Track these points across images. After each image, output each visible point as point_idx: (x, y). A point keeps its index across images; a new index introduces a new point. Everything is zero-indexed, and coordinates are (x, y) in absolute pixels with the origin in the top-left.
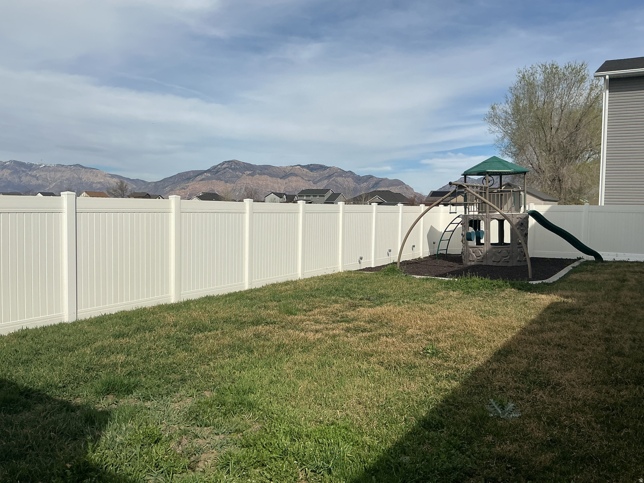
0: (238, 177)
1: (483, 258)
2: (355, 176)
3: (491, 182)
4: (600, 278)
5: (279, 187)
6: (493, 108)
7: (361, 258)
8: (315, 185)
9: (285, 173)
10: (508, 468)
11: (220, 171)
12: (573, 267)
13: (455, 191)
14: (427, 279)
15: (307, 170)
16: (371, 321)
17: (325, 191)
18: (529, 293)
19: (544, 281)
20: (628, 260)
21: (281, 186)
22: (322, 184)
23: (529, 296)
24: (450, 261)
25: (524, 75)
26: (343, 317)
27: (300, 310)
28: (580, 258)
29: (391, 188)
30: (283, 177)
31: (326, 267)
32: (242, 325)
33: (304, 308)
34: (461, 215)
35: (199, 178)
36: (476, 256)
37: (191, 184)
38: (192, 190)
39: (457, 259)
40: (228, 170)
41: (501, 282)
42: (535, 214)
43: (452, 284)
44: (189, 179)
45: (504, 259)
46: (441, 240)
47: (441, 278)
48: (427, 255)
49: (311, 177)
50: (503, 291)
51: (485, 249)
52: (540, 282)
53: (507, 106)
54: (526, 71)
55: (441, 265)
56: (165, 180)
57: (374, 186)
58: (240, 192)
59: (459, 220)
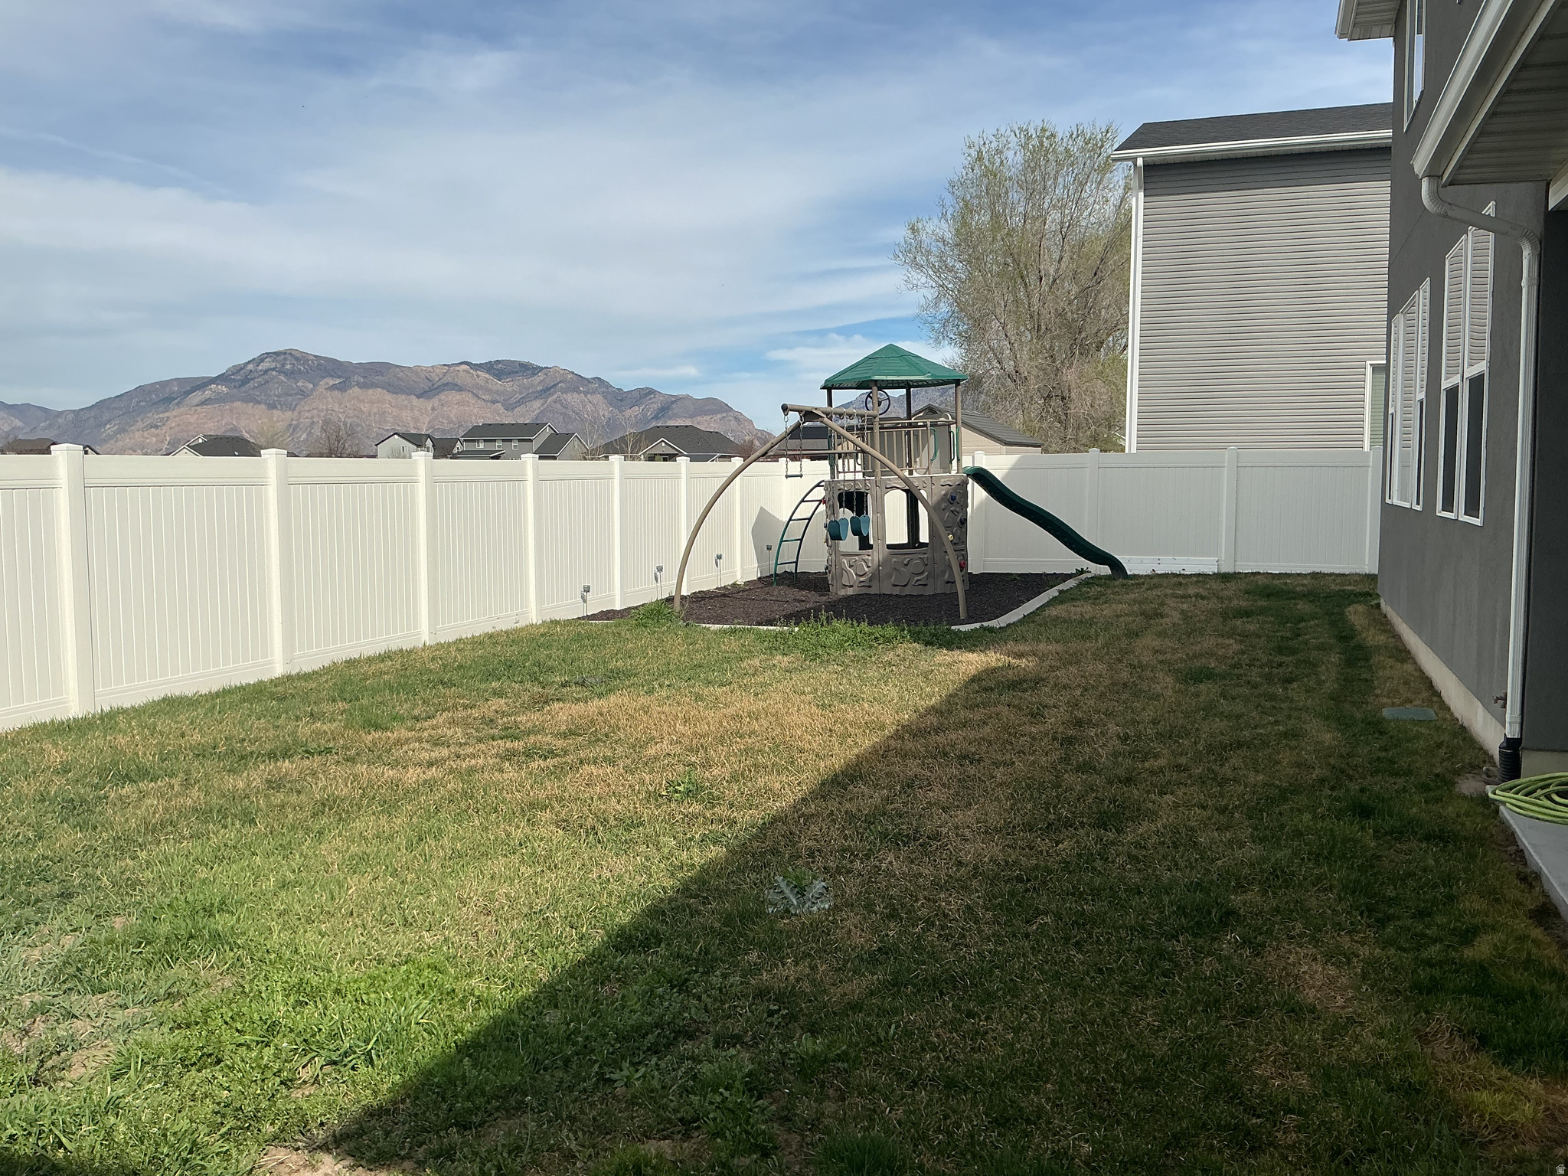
0: (303, 394)
1: (870, 579)
2: (610, 389)
3: (885, 404)
4: (1107, 611)
5: (416, 420)
6: (913, 230)
7: (587, 590)
8: (510, 413)
9: (431, 384)
10: (771, 1014)
11: (253, 379)
12: (1061, 592)
13: (798, 426)
14: (734, 632)
15: (487, 376)
16: (572, 733)
17: (535, 427)
18: (945, 651)
19: (985, 624)
20: (1182, 572)
21: (421, 415)
22: (527, 411)
23: (943, 656)
24: (803, 589)
25: (980, 152)
26: (507, 728)
27: (402, 719)
28: (1082, 572)
29: (699, 418)
30: (425, 392)
31: (496, 613)
32: (242, 759)
33: (416, 712)
34: (823, 481)
35: (197, 397)
36: (857, 575)
37: (174, 413)
38: (177, 429)
39: (817, 583)
40: (276, 377)
41: (890, 630)
42: (982, 477)
43: (786, 640)
44: (168, 400)
45: (916, 578)
46: (782, 541)
47: (765, 628)
48: (754, 576)
49: (497, 392)
50: (893, 649)
51: (876, 556)
52: (978, 625)
53: (944, 225)
54: (985, 143)
55: (779, 599)
56: (101, 405)
57: (658, 414)
58: (310, 432)
59: (820, 493)
